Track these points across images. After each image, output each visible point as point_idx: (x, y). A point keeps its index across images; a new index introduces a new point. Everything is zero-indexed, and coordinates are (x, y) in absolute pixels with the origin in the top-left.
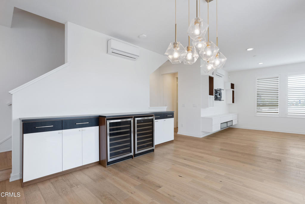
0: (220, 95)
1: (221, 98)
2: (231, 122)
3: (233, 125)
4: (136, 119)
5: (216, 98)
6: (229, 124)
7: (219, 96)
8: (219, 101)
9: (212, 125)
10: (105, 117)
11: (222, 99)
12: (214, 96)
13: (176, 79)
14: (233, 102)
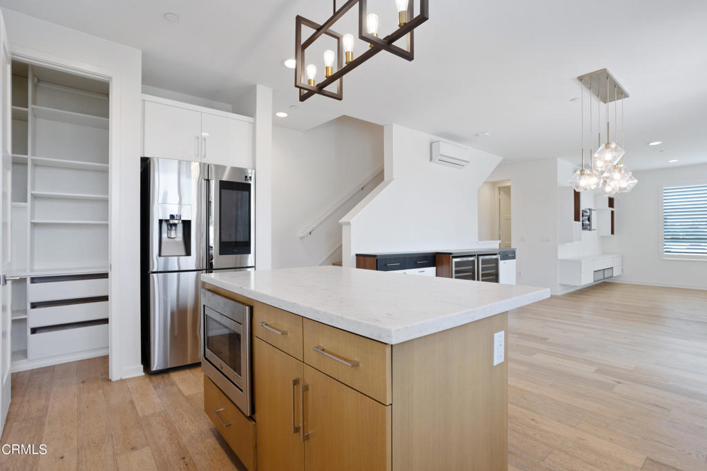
0: (589, 220)
1: (590, 225)
2: (610, 271)
3: (614, 275)
4: (481, 258)
5: (584, 227)
6: (607, 274)
7: (587, 222)
8: (587, 231)
9: (581, 273)
10: (451, 254)
11: (593, 228)
12: (581, 223)
13: (498, 189)
14: (613, 233)
